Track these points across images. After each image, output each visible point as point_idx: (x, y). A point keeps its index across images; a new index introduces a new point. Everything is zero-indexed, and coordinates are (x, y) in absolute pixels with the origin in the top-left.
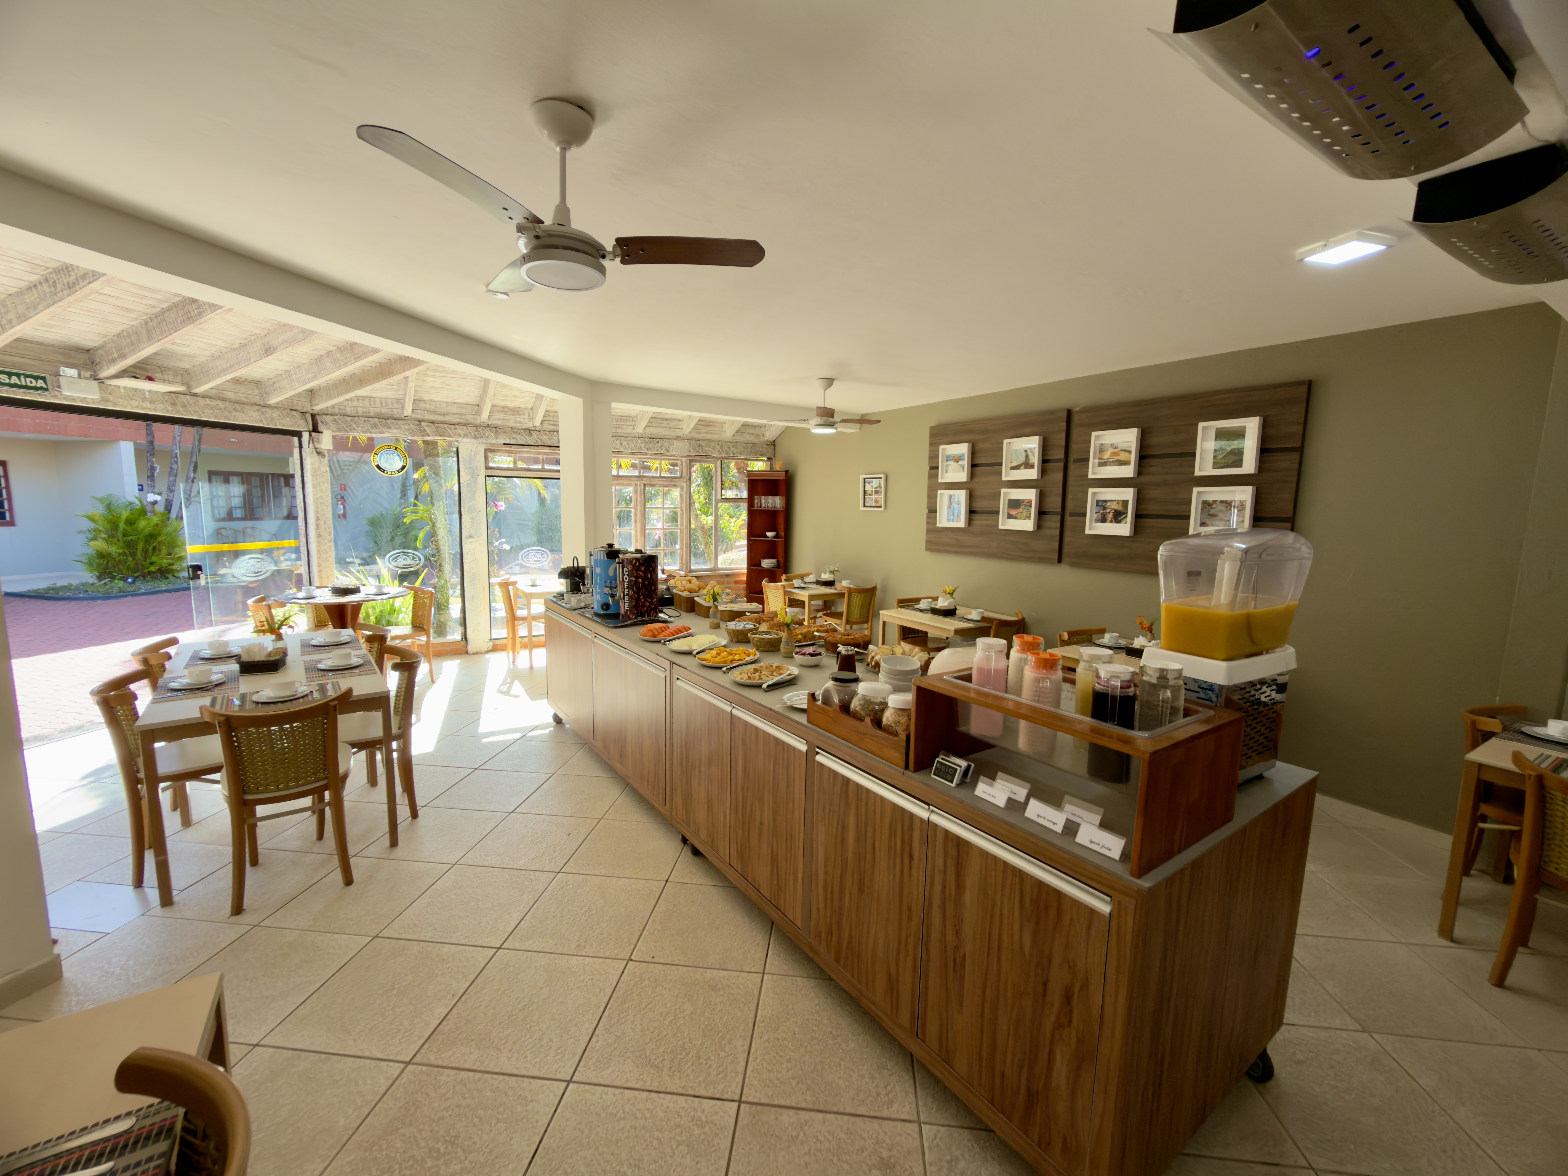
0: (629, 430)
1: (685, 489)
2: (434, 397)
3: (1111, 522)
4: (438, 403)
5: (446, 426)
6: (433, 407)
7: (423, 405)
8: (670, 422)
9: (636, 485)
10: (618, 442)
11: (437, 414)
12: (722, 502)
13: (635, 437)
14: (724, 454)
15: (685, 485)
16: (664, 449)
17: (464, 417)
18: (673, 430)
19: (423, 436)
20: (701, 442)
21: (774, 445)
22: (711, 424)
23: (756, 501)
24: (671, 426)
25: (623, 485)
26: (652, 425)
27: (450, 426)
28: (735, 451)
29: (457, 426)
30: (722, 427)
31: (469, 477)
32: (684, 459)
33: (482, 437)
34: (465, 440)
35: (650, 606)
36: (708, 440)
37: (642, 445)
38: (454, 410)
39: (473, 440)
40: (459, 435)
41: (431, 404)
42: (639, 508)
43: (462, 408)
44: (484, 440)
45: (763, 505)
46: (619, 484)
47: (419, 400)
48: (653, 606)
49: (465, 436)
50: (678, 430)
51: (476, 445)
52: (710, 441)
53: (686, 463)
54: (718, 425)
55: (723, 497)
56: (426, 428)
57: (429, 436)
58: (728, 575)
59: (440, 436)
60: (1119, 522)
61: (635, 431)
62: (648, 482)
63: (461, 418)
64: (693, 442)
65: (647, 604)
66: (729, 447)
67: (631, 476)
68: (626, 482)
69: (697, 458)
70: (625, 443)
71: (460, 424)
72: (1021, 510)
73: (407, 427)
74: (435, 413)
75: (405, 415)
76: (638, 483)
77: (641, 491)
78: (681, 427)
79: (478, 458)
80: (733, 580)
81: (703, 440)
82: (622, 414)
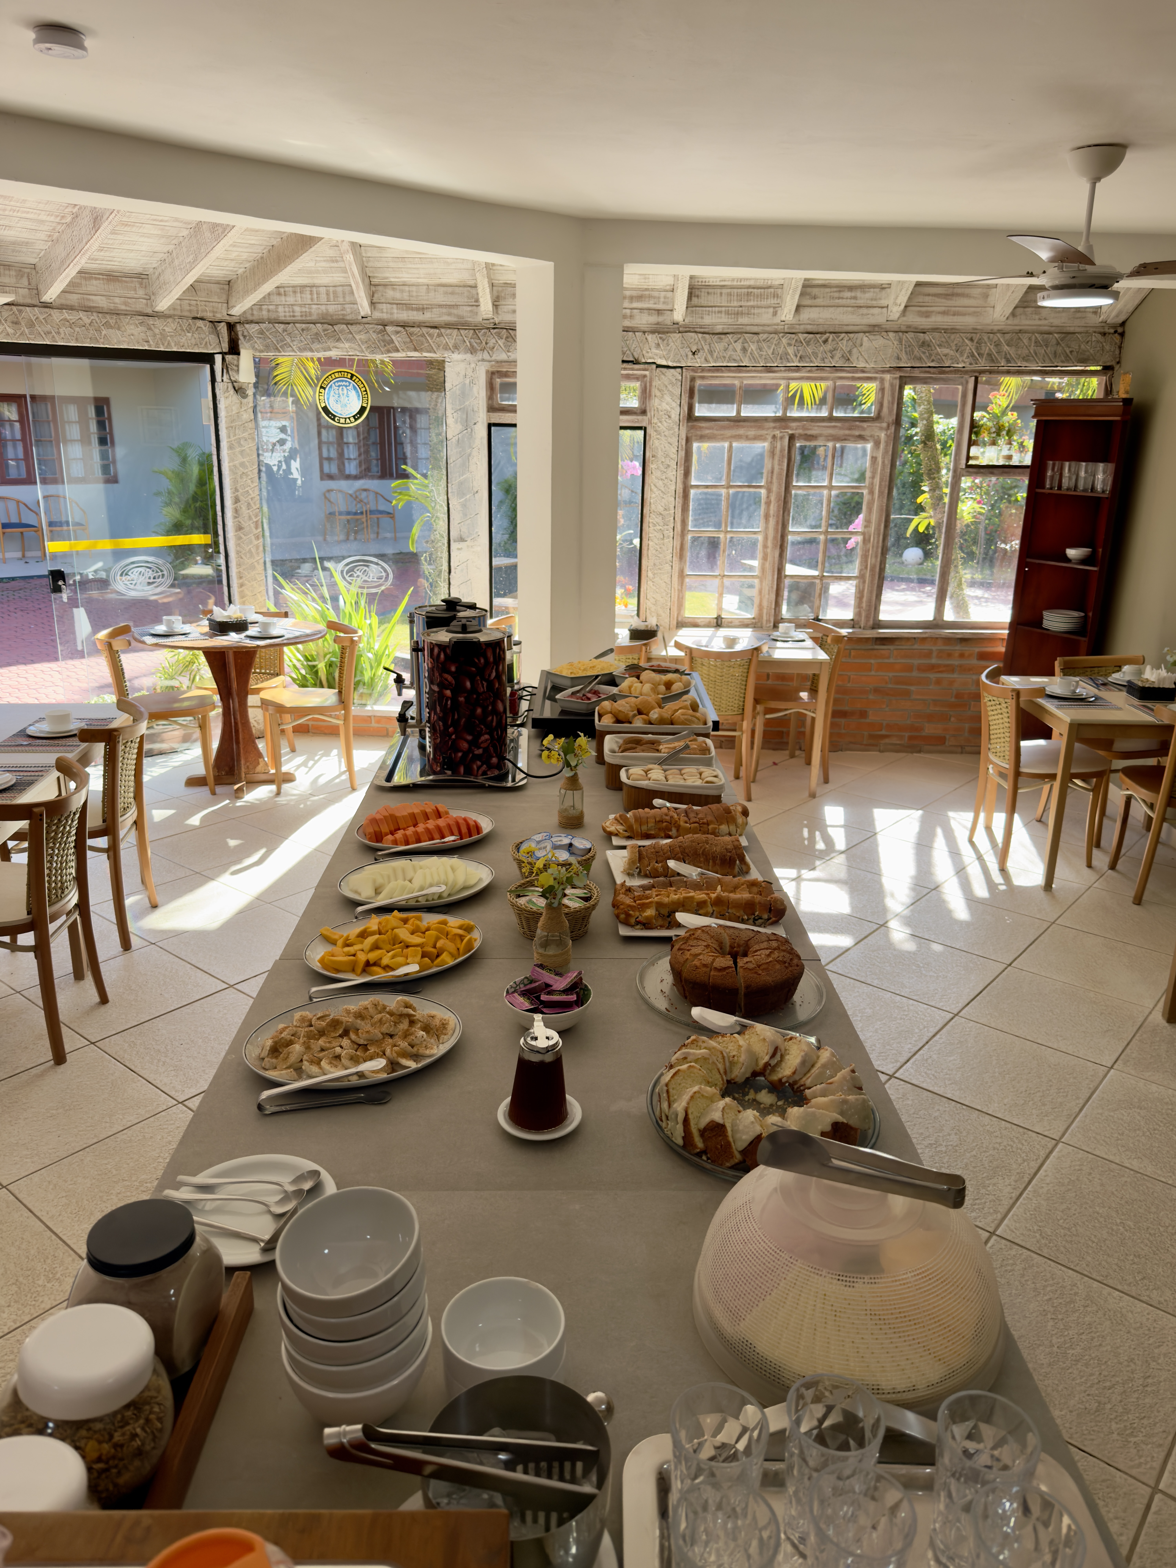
0: (765, 318)
1: (882, 446)
5: (425, 330)
6: (406, 296)
7: (390, 293)
8: (858, 294)
9: (774, 437)
10: (738, 346)
11: (412, 309)
12: (969, 474)
13: (775, 333)
14: (983, 364)
15: (883, 435)
16: (838, 354)
17: (455, 311)
18: (864, 311)
20: (927, 337)
21: (1122, 335)
22: (959, 291)
23: (1049, 473)
24: (860, 302)
25: (748, 438)
26: (819, 301)
27: (432, 331)
28: (1012, 351)
29: (443, 330)
30: (986, 296)
31: (460, 427)
32: (887, 377)
33: (483, 350)
36: (946, 331)
37: (791, 350)
38: (439, 298)
39: (468, 356)
40: (446, 348)
41: (402, 291)
42: (775, 488)
43: (452, 293)
44: (486, 356)
45: (1065, 483)
46: (738, 437)
47: (385, 285)
49: (456, 347)
50: (876, 311)
51: (473, 365)
52: (952, 331)
53: (892, 385)
54: (976, 292)
55: (971, 462)
56: (393, 337)
57: (397, 351)
59: (415, 350)
61: (777, 320)
62: (800, 431)
63: (449, 314)
64: (910, 335)
65: (465, 745)
66: (998, 345)
67: (766, 419)
68: (752, 433)
69: (917, 373)
70: (753, 347)
71: (448, 326)
73: (363, 336)
75: (363, 314)
76: (777, 433)
77: (782, 451)
78: (884, 302)
79: (475, 389)
81: (935, 330)
82: (752, 283)
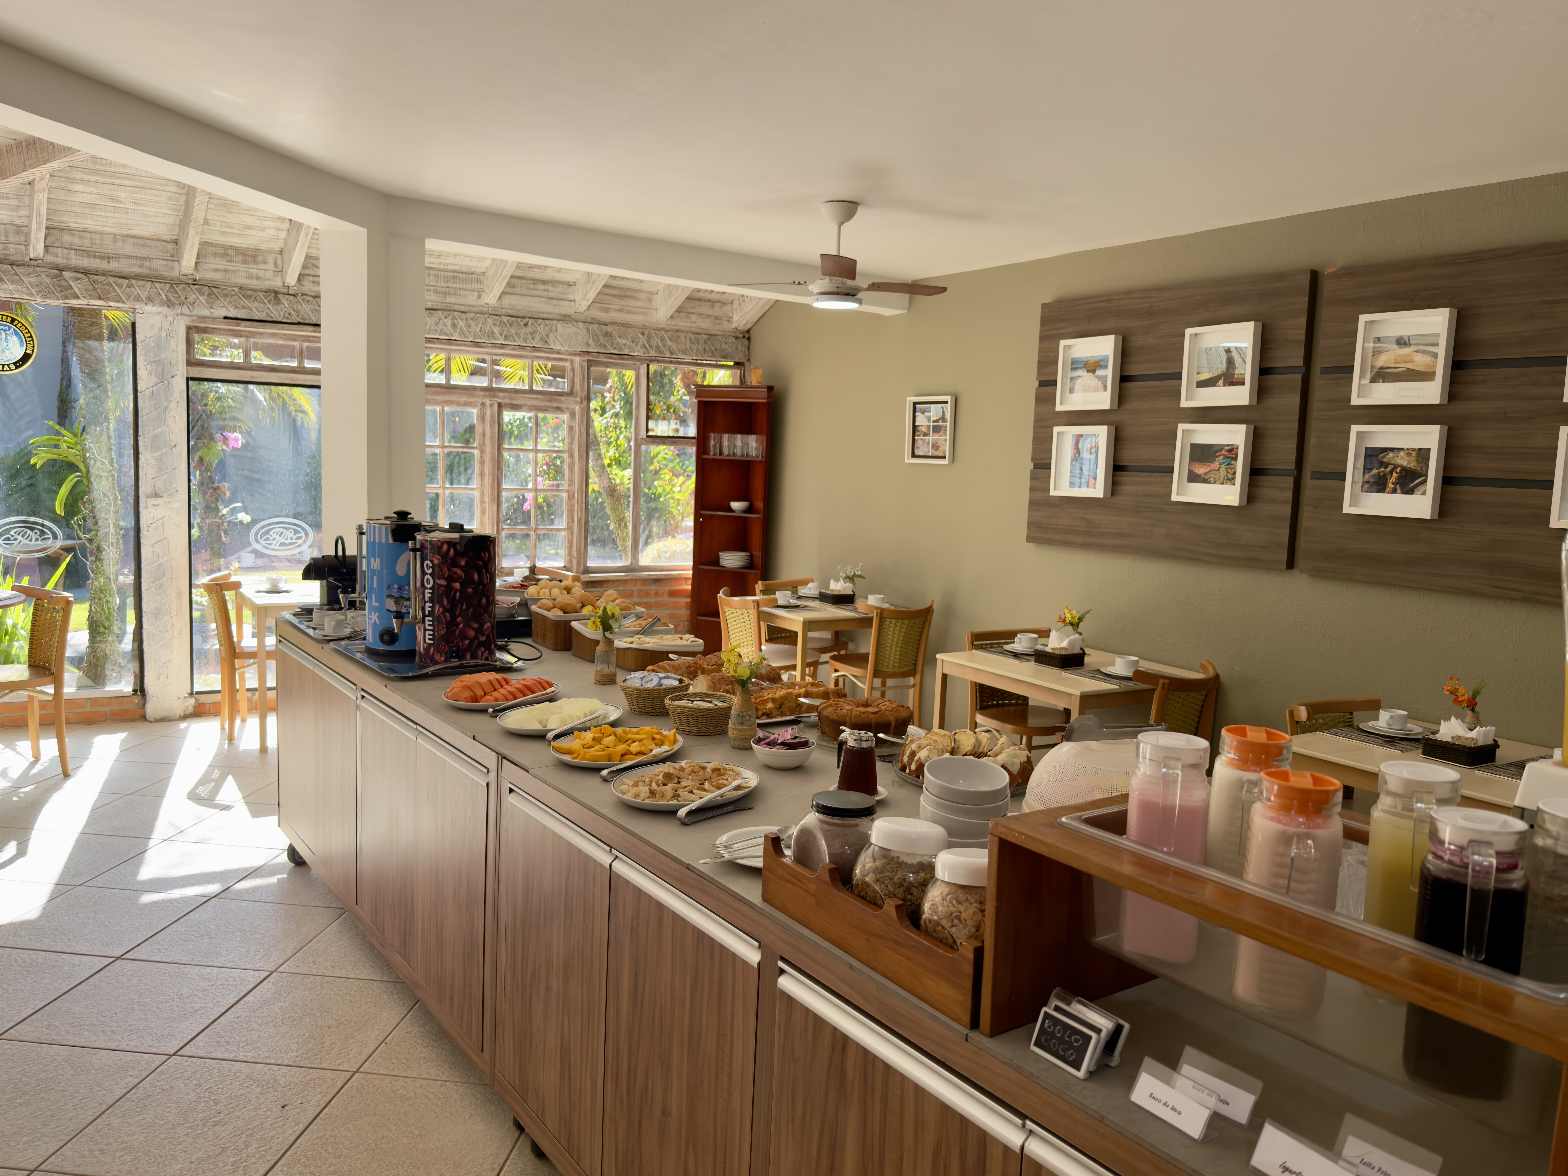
0: (471, 299)
1: (577, 417)
2: (88, 223)
3: (1394, 491)
4: (98, 236)
5: (111, 280)
6: (87, 243)
7: (67, 238)
8: (550, 288)
9: (483, 404)
10: (448, 322)
11: (95, 257)
12: (647, 443)
13: (481, 313)
14: (653, 353)
15: (577, 408)
16: (538, 337)
17: (147, 264)
18: (556, 302)
19: (66, 297)
20: (609, 329)
21: (749, 339)
22: (630, 294)
23: (712, 443)
24: (552, 295)
25: (458, 404)
26: (516, 290)
27: (120, 281)
28: (674, 346)
29: (134, 282)
30: (650, 301)
31: (154, 379)
32: (577, 359)
33: (181, 304)
34: (149, 308)
35: (476, 637)
36: (623, 325)
37: (496, 330)
38: (128, 249)
39: (165, 309)
40: (138, 299)
41: (83, 238)
42: (488, 449)
43: (144, 246)
44: (185, 310)
45: (726, 451)
46: (450, 403)
47: (61, 229)
48: (483, 638)
49: (150, 300)
50: (565, 303)
51: (170, 319)
52: (627, 325)
53: (581, 366)
54: (643, 296)
55: (650, 433)
56: (72, 284)
57: (78, 297)
58: (657, 581)
59: (100, 298)
60: (1411, 491)
61: (481, 302)
62: (507, 401)
63: (140, 266)
64: (595, 326)
65: (472, 633)
66: (663, 340)
67: (474, 388)
68: (463, 399)
69: (602, 357)
70: (462, 324)
71: (138, 277)
72: (1216, 465)
73: (33, 280)
74: (90, 254)
75: (32, 256)
76: (488, 401)
77: (492, 416)
78: (571, 297)
79: (173, 343)
80: (667, 589)
81: (614, 323)
82: (457, 268)
